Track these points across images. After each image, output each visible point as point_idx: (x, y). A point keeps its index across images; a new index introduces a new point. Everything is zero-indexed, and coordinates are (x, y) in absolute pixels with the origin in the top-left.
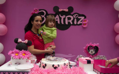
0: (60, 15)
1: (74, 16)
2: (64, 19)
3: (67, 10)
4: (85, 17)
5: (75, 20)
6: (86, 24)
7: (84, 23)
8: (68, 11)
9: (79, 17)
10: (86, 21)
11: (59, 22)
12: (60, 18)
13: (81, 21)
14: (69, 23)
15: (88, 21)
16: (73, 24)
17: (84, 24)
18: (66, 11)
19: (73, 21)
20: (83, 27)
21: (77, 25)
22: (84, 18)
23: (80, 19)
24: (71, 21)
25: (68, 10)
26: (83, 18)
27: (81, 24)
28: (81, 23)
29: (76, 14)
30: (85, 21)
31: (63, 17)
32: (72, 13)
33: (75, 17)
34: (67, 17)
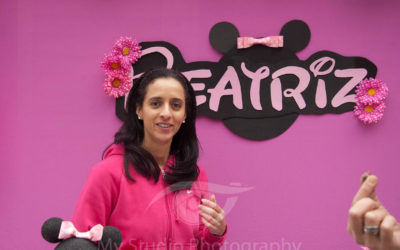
0: (243, 65)
1: (312, 67)
2: (265, 85)
3: (276, 41)
4: (372, 71)
5: (321, 85)
6: (374, 106)
7: (365, 99)
8: (281, 45)
9: (339, 74)
10: (377, 88)
11: (238, 103)
12: (245, 83)
13: (352, 92)
14: (289, 103)
15: (385, 87)
16: (312, 110)
17: (364, 106)
18: (274, 46)
19: (309, 94)
20: (361, 122)
21: (329, 109)
22: (368, 77)
23: (347, 80)
24: (296, 94)
25: (281, 38)
26: (358, 75)
27: (348, 107)
28: (352, 99)
29: (325, 60)
30: (372, 92)
31: (257, 77)
32: (303, 56)
33: (316, 73)
34: (276, 75)
